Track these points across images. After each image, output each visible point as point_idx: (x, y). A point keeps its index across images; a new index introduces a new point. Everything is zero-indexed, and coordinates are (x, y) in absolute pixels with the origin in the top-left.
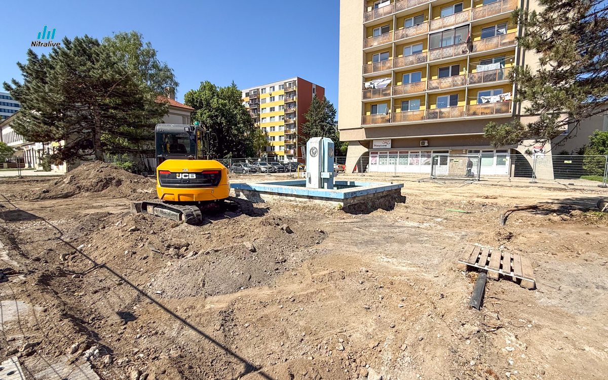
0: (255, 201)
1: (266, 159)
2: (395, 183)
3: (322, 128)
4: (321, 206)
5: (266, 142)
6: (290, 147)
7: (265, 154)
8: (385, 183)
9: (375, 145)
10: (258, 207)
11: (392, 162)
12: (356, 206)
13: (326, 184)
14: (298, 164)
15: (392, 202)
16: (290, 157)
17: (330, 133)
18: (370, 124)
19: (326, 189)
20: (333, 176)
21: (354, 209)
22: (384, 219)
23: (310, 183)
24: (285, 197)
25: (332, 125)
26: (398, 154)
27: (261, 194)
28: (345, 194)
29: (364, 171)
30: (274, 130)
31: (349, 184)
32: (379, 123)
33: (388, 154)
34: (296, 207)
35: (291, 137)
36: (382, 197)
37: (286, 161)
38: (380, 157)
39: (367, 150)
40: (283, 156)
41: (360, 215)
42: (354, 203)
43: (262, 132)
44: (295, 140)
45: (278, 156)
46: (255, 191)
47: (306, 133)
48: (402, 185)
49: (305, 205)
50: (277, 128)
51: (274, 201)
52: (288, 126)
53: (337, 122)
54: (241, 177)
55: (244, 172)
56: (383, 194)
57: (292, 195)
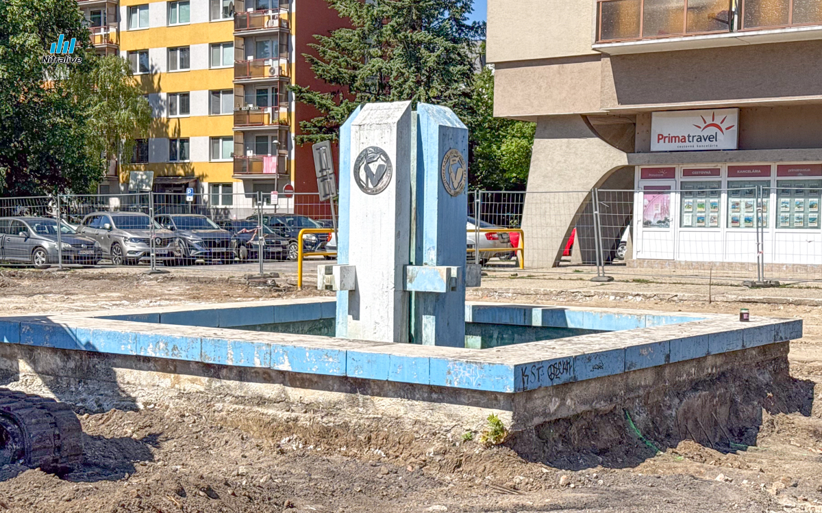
0: (91, 403)
1: (143, 199)
2: (761, 318)
3: (412, 56)
4: (408, 427)
5: (146, 119)
6: (260, 142)
7: (141, 175)
8: (710, 317)
9: (661, 137)
10: (106, 431)
11: (743, 214)
12: (573, 430)
13: (429, 325)
14: (297, 221)
15: (747, 411)
16: (258, 189)
17: (448, 80)
18: (634, 36)
19: (428, 348)
20: (465, 284)
21: (565, 439)
22: (708, 490)
23: (356, 317)
24: (233, 384)
25: (455, 41)
26: (774, 177)
27: (119, 371)
28: (522, 371)
29: (611, 257)
30: (185, 63)
31: (537, 320)
32: (677, 33)
33: (724, 178)
34: (288, 430)
35: (262, 94)
36: (695, 386)
37: (242, 205)
38: (686, 191)
39: (620, 159)
40: (228, 186)
41: (593, 472)
42: (564, 413)
43: (130, 73)
44: (283, 110)
45: (205, 184)
46: (93, 353)
47: (336, 80)
48: (795, 329)
49: (330, 421)
50: (199, 56)
51: (183, 403)
52: (252, 45)
53: (480, 28)
54: (26, 282)
55: (40, 259)
56: (701, 369)
57: (267, 375)
